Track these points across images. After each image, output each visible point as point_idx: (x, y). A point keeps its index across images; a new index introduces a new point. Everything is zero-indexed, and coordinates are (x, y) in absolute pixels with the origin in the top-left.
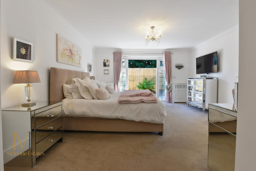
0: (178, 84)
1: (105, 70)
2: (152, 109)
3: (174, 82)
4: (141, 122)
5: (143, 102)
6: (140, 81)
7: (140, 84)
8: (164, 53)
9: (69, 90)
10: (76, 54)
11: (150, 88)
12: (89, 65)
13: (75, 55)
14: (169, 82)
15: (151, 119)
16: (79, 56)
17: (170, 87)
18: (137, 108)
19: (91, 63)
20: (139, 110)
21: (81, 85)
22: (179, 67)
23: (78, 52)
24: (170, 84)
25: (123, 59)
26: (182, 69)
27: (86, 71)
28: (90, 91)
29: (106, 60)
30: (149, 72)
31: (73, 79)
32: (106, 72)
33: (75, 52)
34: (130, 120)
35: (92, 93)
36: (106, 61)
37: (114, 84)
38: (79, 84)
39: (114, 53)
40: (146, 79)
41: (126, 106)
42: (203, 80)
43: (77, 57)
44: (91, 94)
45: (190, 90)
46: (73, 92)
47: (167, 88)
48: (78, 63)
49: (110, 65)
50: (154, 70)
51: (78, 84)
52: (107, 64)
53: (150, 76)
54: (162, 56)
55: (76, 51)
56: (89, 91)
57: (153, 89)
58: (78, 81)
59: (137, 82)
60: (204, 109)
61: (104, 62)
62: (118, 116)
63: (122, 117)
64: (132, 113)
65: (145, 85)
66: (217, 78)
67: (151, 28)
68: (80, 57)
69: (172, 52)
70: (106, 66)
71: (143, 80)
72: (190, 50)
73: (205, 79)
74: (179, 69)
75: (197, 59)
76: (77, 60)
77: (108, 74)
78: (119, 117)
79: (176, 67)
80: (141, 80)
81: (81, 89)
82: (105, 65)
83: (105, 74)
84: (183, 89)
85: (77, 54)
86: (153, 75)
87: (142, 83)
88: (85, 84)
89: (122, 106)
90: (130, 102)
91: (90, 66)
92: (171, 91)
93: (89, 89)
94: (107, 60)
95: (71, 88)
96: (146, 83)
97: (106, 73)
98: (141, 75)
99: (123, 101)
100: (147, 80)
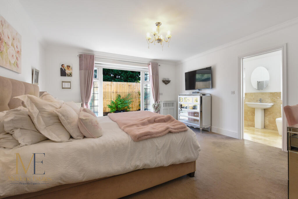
0: (166, 101)
1: (63, 82)
2: (184, 141)
3: (162, 99)
4: (172, 164)
5: (170, 132)
6: (111, 99)
7: (113, 102)
8: (151, 63)
9: (5, 126)
10: (10, 44)
11: (124, 107)
12: (35, 71)
13: (9, 46)
14: (156, 100)
15: (186, 156)
16: (16, 50)
17: (158, 106)
18: (164, 144)
19: (38, 67)
20: (168, 146)
21: (41, 110)
22: (166, 82)
23: (14, 39)
24: (157, 103)
25: (96, 66)
26: (169, 84)
27: (29, 80)
28: (64, 122)
29: (65, 66)
30: (123, 87)
31: (19, 97)
32: (66, 85)
33: (9, 38)
34: (157, 166)
35: (68, 127)
36: (66, 68)
37: (82, 104)
38: (35, 109)
39: (81, 57)
40: (120, 96)
41: (148, 144)
42: (199, 96)
43: (12, 51)
44: (66, 129)
45: (181, 108)
46: (17, 128)
47: (154, 106)
48: (14, 64)
49: (73, 74)
50: (129, 85)
51: (32, 109)
52: (67, 72)
53: (125, 92)
54: (148, 68)
55: (11, 38)
56: (61, 123)
57: (129, 109)
58: (32, 101)
59: (107, 100)
60: (201, 129)
61: (61, 69)
62: (138, 166)
63: (145, 165)
64: (159, 154)
65: (119, 105)
66: (210, 94)
67: (157, 25)
68: (18, 52)
69: (159, 64)
70: (66, 76)
71: (116, 98)
72: (176, 64)
73: (201, 95)
74: (166, 84)
75: (186, 73)
76: (13, 56)
77: (70, 88)
78: (140, 167)
79: (163, 82)
80: (112, 97)
81: (41, 119)
82: (63, 73)
83: (63, 88)
84: (170, 107)
85: (12, 45)
86: (128, 91)
87: (114, 102)
88: (50, 109)
89: (140, 144)
90: (153, 136)
91: (35, 74)
92: (160, 110)
93: (62, 118)
94: (67, 66)
95: (12, 120)
96: (120, 101)
97: (66, 87)
98: (113, 91)
99: (143, 136)
100: (121, 98)
